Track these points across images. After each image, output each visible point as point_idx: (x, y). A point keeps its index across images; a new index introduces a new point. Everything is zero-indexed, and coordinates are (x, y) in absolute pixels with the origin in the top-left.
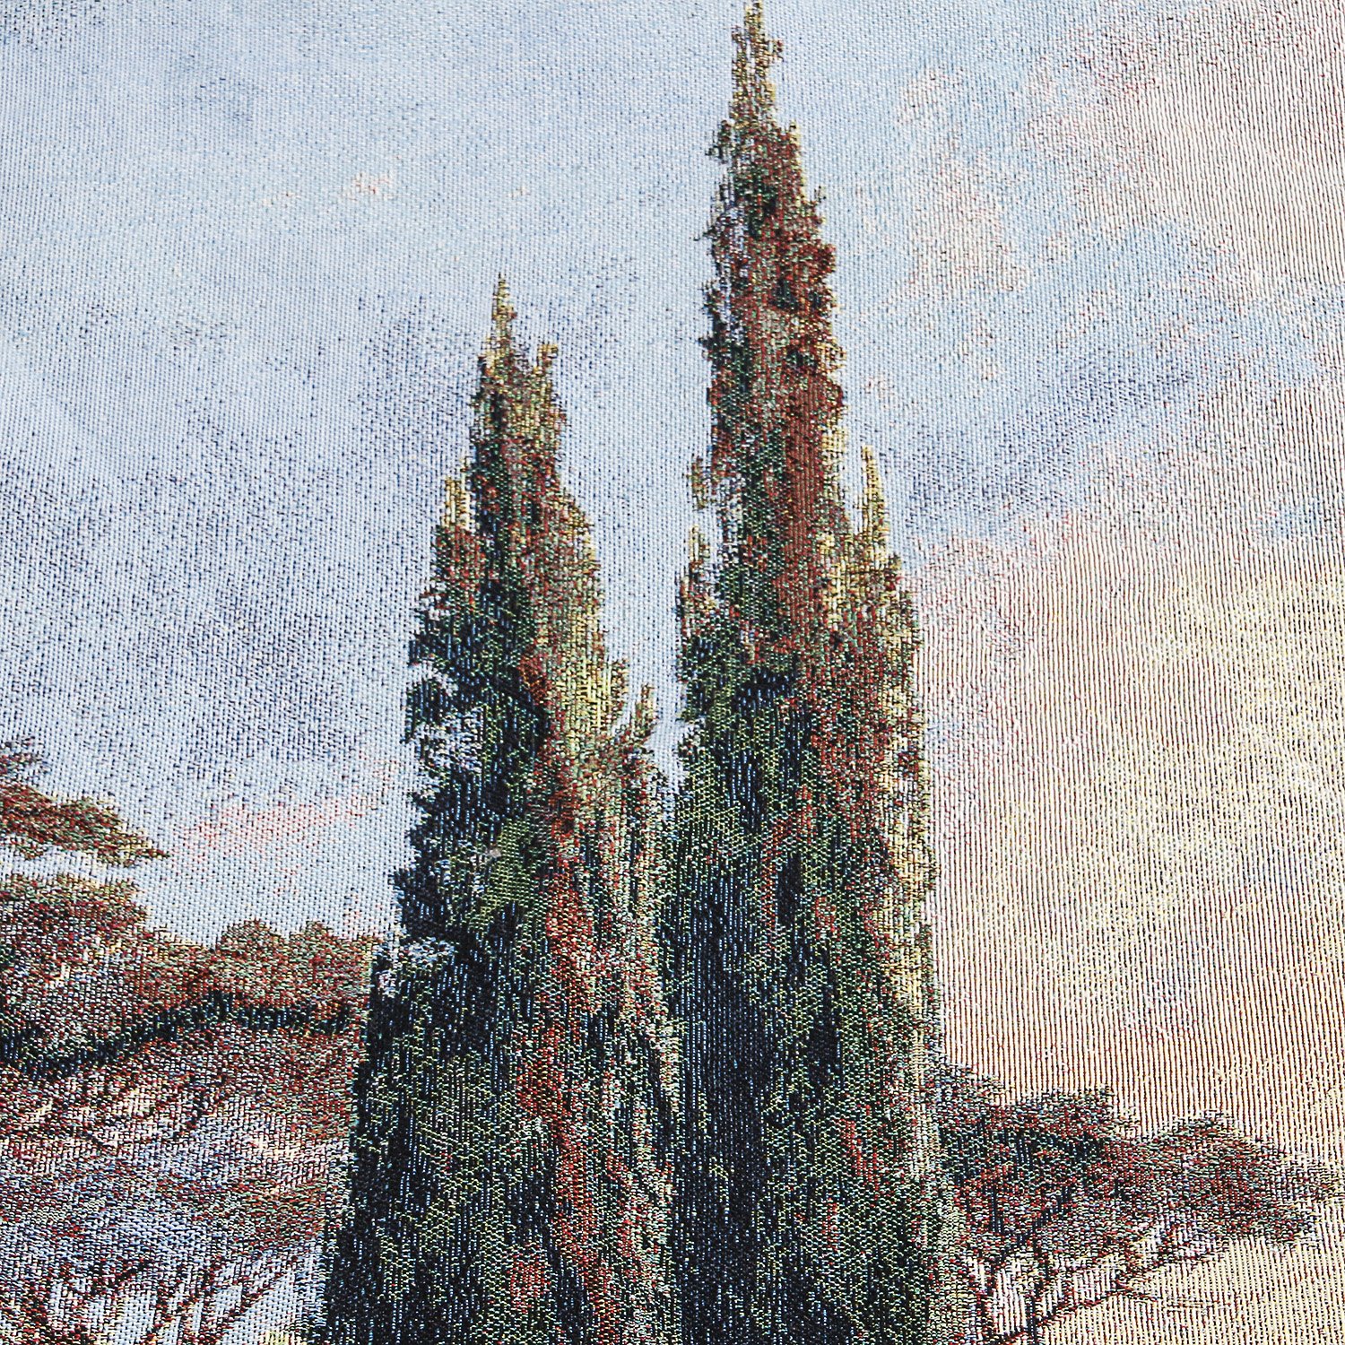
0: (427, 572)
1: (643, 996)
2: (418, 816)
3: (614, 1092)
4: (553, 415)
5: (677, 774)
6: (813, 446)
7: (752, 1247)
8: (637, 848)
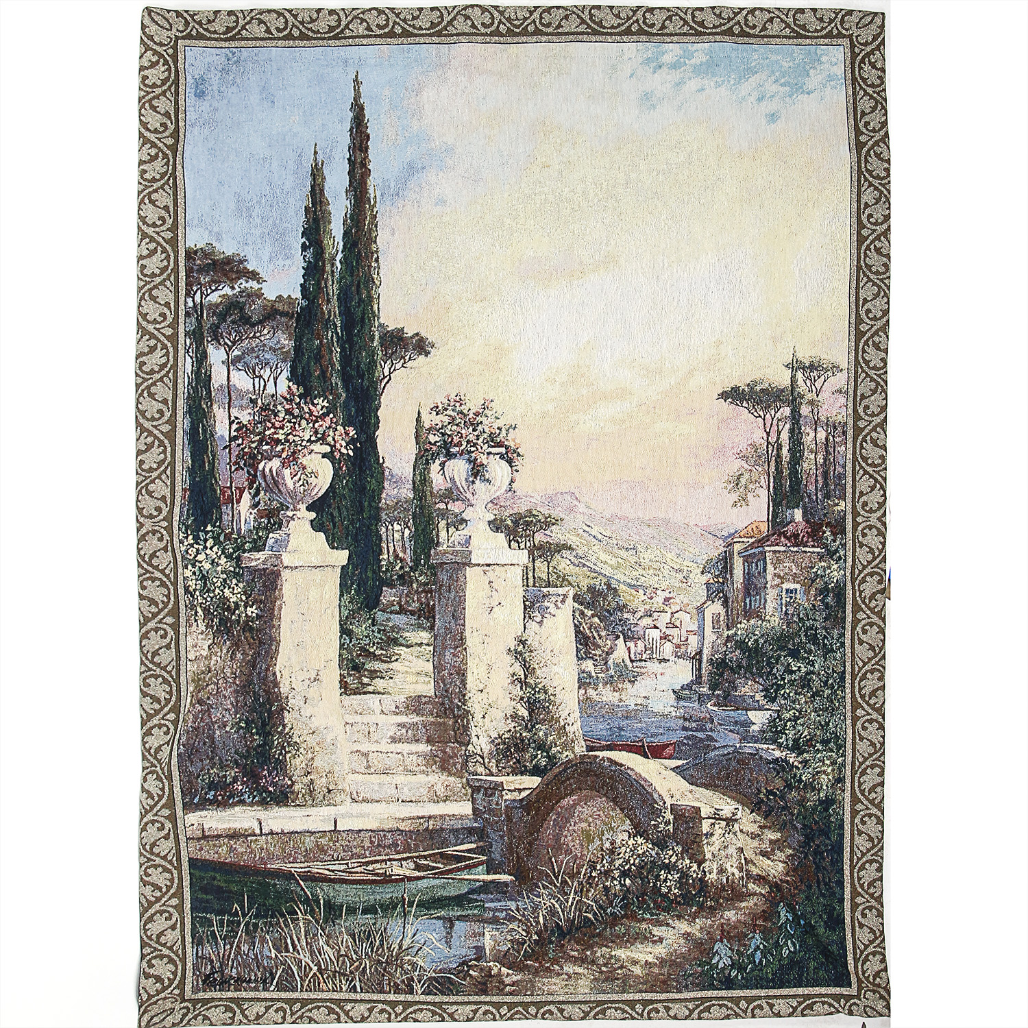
0: (304, 217)
1: (335, 313)
2: (303, 271)
3: (330, 334)
4: (324, 179)
5: (339, 267)
6: (366, 183)
7: (352, 360)
8: (333, 283)
